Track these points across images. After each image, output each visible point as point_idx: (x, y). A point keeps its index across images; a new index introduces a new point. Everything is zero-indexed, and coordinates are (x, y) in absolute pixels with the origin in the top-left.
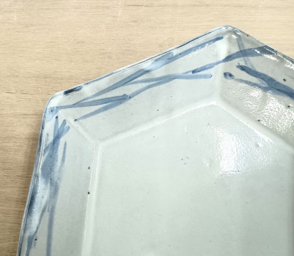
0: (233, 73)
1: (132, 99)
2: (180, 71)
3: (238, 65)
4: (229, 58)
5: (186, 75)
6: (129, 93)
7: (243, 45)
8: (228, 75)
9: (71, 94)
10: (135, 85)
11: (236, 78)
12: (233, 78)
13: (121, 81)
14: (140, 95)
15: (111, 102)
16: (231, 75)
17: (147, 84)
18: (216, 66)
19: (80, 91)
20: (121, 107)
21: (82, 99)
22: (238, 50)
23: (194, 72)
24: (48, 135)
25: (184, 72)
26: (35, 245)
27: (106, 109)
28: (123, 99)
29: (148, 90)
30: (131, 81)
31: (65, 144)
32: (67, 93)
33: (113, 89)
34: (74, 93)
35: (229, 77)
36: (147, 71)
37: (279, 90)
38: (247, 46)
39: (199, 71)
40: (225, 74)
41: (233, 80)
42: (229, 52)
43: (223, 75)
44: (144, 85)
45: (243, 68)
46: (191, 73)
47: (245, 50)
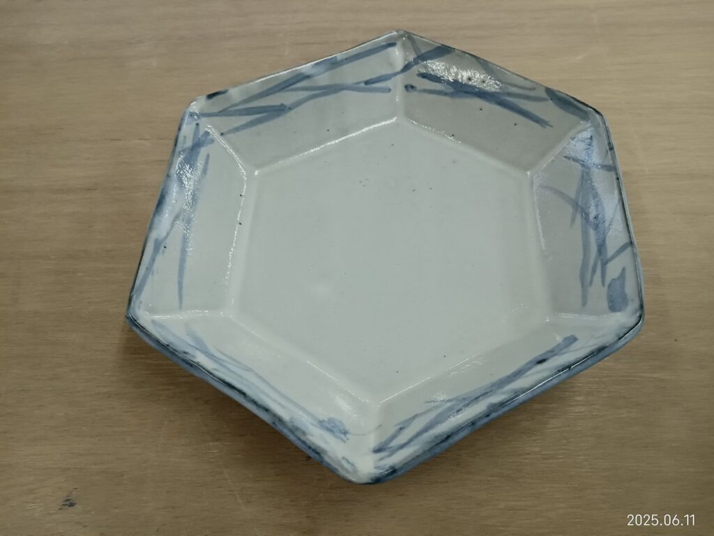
0: (414, 84)
1: (293, 112)
2: (350, 80)
3: (417, 72)
4: (407, 68)
5: (357, 86)
6: (288, 103)
7: (419, 49)
8: (409, 87)
9: (215, 99)
10: (294, 93)
11: (418, 89)
12: (416, 90)
13: (276, 86)
14: (301, 107)
15: (265, 112)
16: (412, 87)
17: (310, 93)
18: (393, 79)
19: (227, 94)
20: (280, 121)
21: (229, 105)
22: (416, 56)
23: (367, 83)
24: (185, 137)
25: (355, 82)
26: (164, 252)
27: (260, 121)
28: (280, 110)
29: (312, 102)
30: (287, 86)
31: (208, 156)
32: (210, 96)
33: (268, 95)
34: (219, 97)
35: (410, 89)
36: (308, 77)
37: (466, 92)
38: (424, 50)
39: (373, 83)
40: (406, 87)
41: (416, 92)
42: (405, 60)
43: (404, 89)
44: (306, 94)
45: (424, 76)
46: (363, 85)
47: (422, 54)
